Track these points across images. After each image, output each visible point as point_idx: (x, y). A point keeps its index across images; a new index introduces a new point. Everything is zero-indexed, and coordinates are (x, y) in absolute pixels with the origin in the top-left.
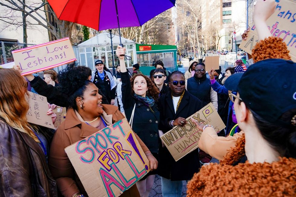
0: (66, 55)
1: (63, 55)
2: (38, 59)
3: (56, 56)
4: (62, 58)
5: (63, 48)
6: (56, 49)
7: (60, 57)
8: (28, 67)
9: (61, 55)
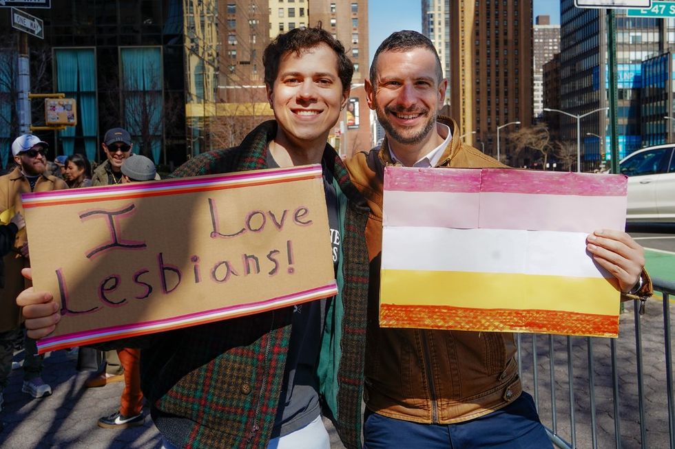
0: (295, 258)
1: (282, 258)
2: (157, 263)
3: (246, 257)
4: (275, 276)
5: (290, 218)
6: (256, 222)
7: (267, 265)
8: (100, 303)
9: (274, 256)
